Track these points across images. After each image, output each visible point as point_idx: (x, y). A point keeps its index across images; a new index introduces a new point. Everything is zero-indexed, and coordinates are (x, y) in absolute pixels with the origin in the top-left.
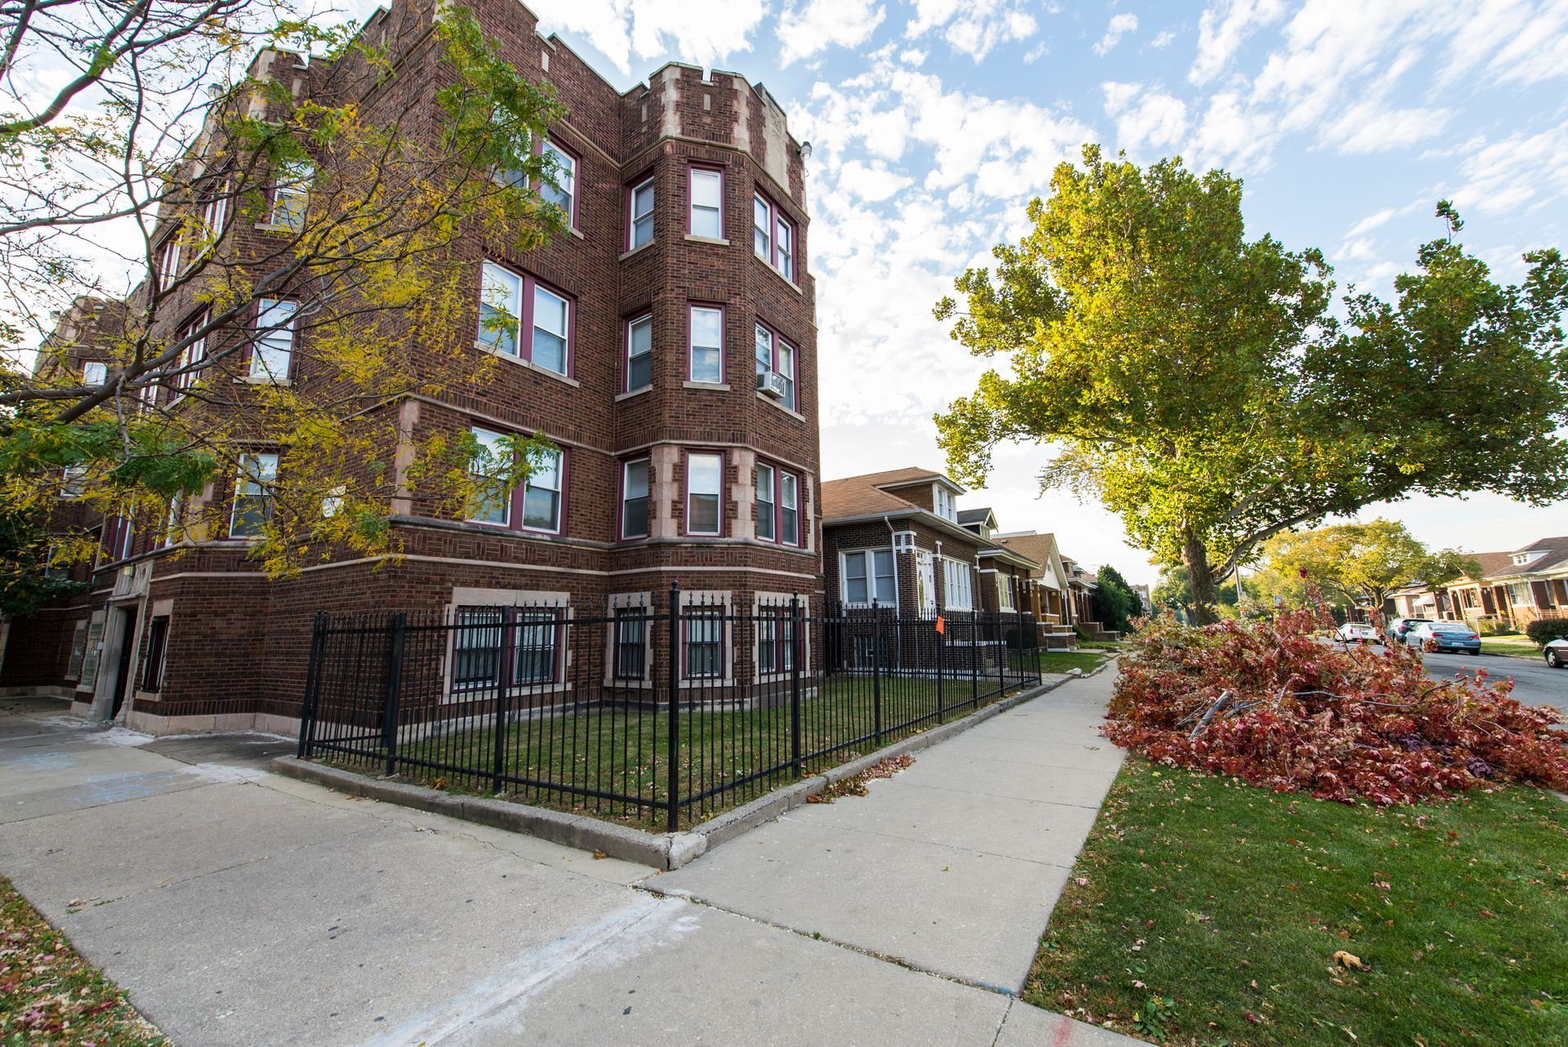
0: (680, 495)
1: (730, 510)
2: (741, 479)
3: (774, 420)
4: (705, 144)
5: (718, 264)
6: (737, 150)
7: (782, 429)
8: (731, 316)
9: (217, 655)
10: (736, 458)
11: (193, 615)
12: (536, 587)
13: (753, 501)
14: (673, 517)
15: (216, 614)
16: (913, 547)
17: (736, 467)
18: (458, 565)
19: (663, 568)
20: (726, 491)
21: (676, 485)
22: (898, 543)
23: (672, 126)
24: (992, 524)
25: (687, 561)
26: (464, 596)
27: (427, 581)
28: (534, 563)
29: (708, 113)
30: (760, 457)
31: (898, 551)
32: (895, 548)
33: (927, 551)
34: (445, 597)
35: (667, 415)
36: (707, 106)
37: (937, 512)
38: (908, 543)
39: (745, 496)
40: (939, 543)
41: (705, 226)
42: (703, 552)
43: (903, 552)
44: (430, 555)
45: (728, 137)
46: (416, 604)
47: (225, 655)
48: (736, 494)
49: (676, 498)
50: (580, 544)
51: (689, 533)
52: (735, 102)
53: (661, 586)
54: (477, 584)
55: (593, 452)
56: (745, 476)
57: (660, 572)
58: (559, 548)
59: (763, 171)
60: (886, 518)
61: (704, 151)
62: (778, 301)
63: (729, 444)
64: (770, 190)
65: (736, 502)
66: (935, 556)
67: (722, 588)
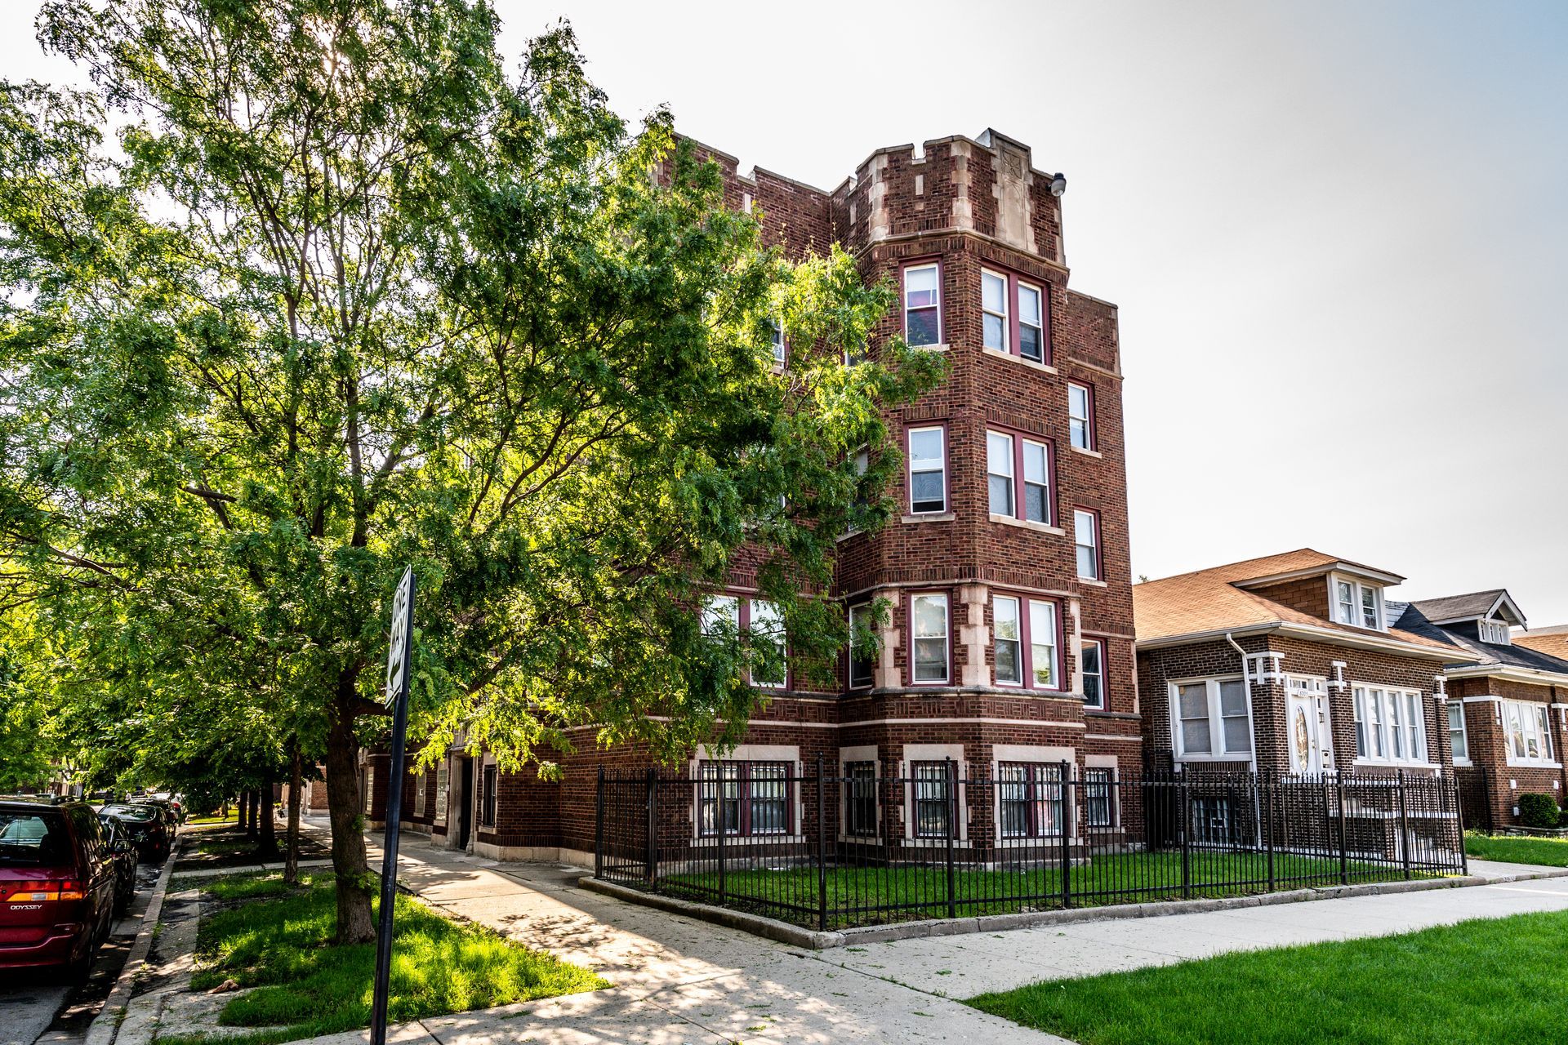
0: (902, 642)
1: (960, 654)
2: (971, 620)
3: (1015, 543)
4: (917, 237)
6: (956, 232)
7: (1029, 551)
8: (955, 433)
10: (965, 595)
12: (766, 741)
13: (988, 643)
14: (896, 666)
16: (1277, 675)
17: (965, 606)
19: (888, 721)
20: (955, 635)
21: (897, 632)
22: (1252, 670)
23: (880, 228)
24: (1507, 614)
25: (913, 713)
26: (703, 751)
28: (763, 718)
29: (921, 198)
30: (994, 590)
31: (1254, 681)
32: (1247, 677)
33: (1315, 679)
34: (689, 753)
35: (886, 557)
36: (919, 191)
37: (1338, 616)
38: (1268, 668)
39: (976, 639)
40: (1339, 665)
42: (930, 701)
43: (1261, 682)
45: (945, 221)
48: (966, 636)
49: (898, 645)
50: (808, 696)
51: (915, 682)
52: (953, 178)
53: (887, 739)
56: (976, 614)
57: (885, 725)
58: (786, 702)
59: (992, 242)
60: (1229, 636)
61: (916, 246)
62: (1019, 395)
63: (956, 581)
64: (1005, 261)
65: (966, 646)
66: (1331, 684)
67: (953, 742)
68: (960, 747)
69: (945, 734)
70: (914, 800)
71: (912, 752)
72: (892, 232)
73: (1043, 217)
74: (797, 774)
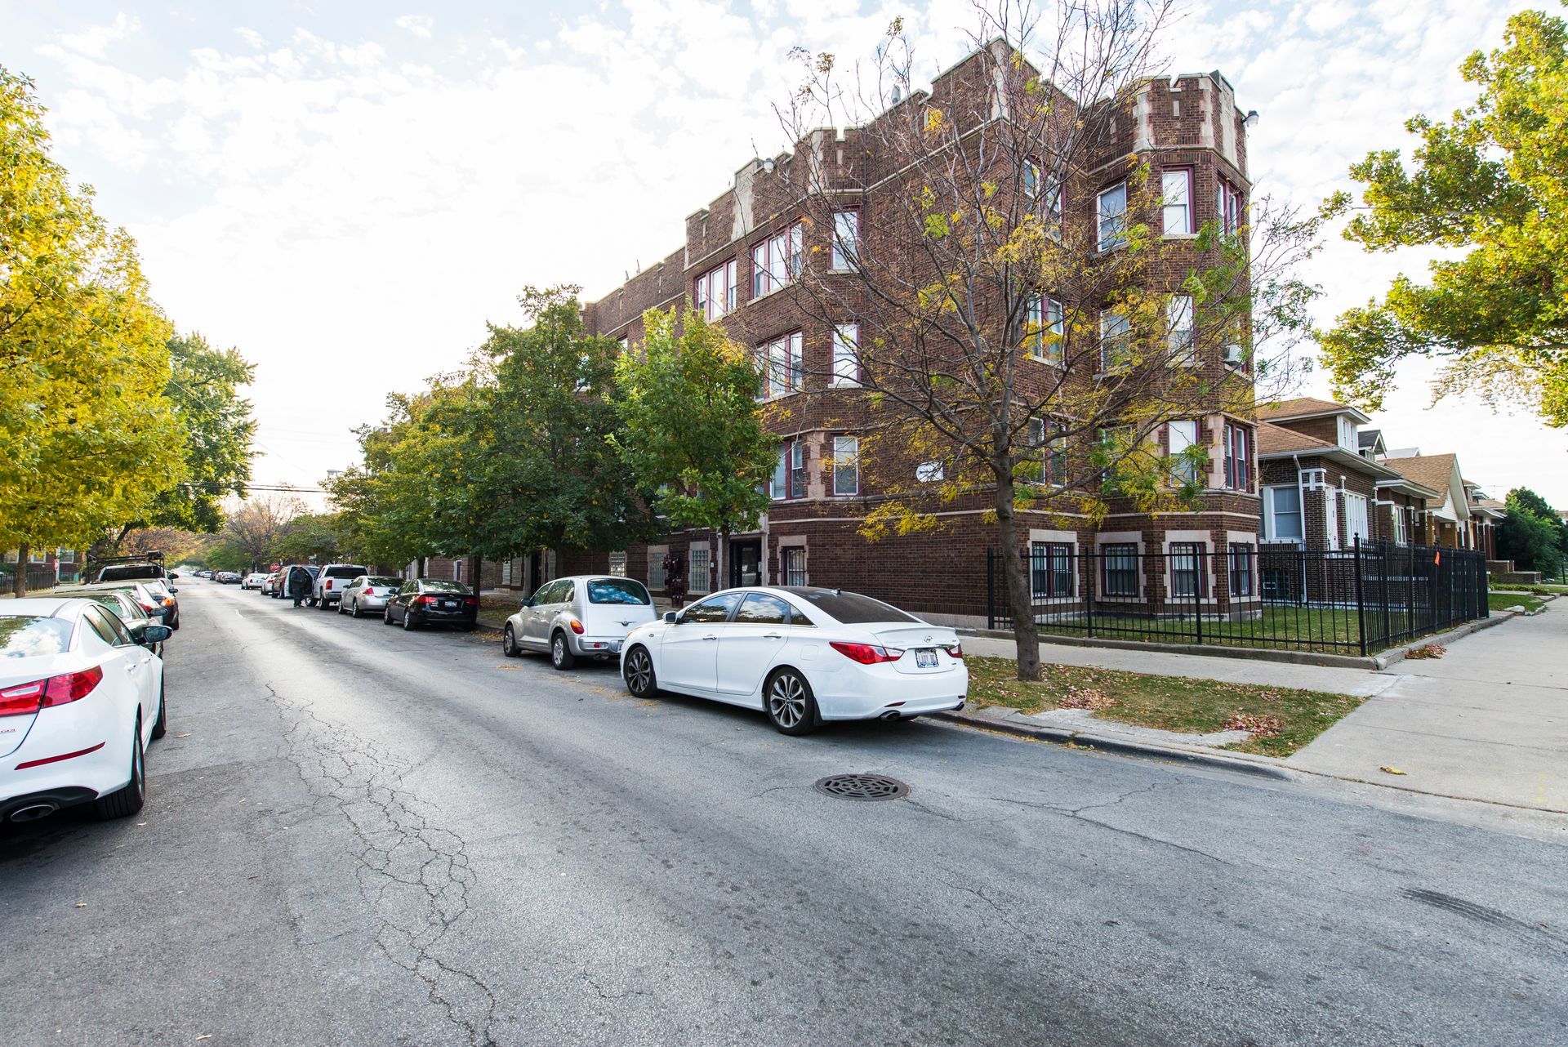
1: (1206, 467)
2: (1215, 440)
3: (1233, 385)
4: (1176, 150)
6: (1206, 149)
7: (1238, 391)
8: (1199, 302)
9: (841, 571)
10: (1209, 423)
11: (824, 545)
13: (1226, 459)
15: (836, 545)
16: (1323, 484)
17: (1211, 431)
18: (1031, 514)
21: (1160, 448)
22: (1306, 479)
23: (1145, 138)
26: (1034, 535)
28: (1060, 511)
29: (1177, 118)
30: (1227, 419)
31: (1306, 490)
32: (1301, 486)
33: (1334, 487)
34: (1027, 535)
36: (1176, 113)
37: (1340, 445)
38: (1317, 479)
39: (1218, 453)
40: (1343, 478)
41: (1176, 224)
43: (1312, 489)
45: (1196, 138)
47: (845, 572)
48: (1210, 452)
49: (1160, 457)
50: (1080, 495)
52: (1201, 102)
53: (1150, 527)
54: (1038, 527)
56: (1218, 438)
57: (1151, 516)
60: (1295, 457)
61: (1175, 156)
63: (1203, 412)
64: (1227, 176)
65: (1211, 459)
66: (1338, 491)
67: (1202, 529)
68: (1208, 532)
69: (1196, 523)
70: (1171, 570)
71: (1172, 536)
72: (1156, 144)
73: (1240, 143)
74: (1077, 552)
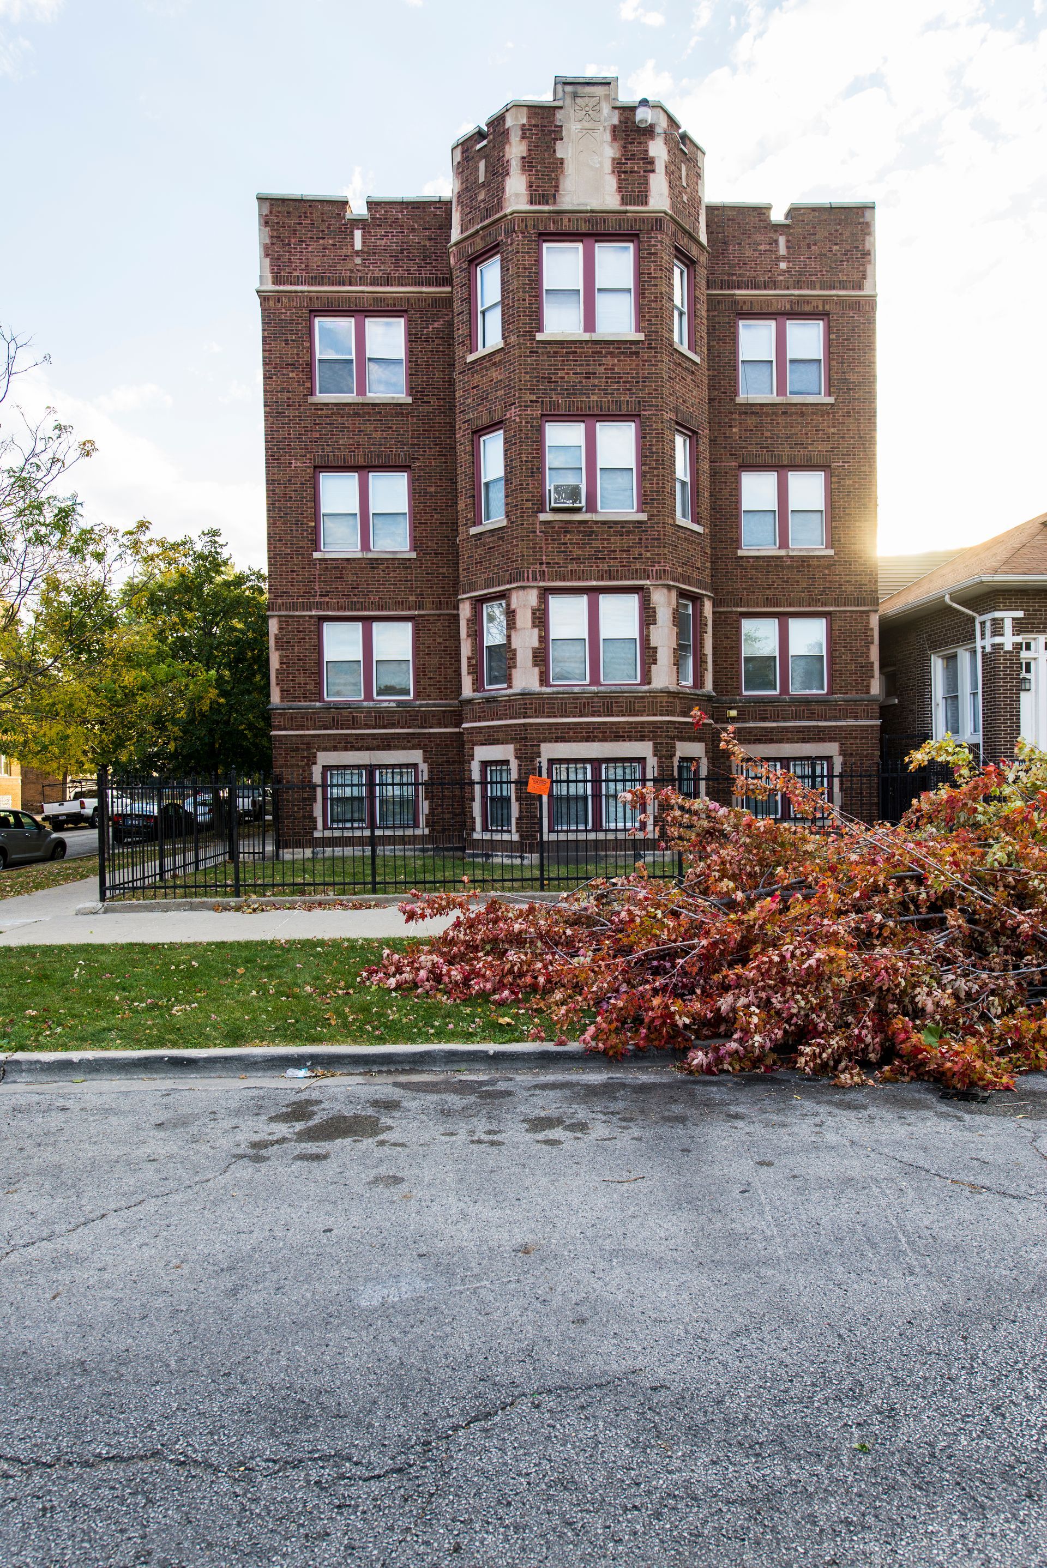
0: (476, 649)
1: (511, 658)
2: (520, 625)
4: (477, 232)
5: (495, 374)
6: (506, 216)
7: (599, 542)
10: (516, 600)
12: (388, 747)
13: (536, 645)
14: (471, 673)
16: (1006, 639)
17: (516, 611)
18: (319, 736)
19: (466, 726)
20: (508, 638)
21: (472, 640)
22: (983, 635)
25: (480, 716)
26: (325, 758)
27: (297, 749)
28: (385, 728)
29: (483, 185)
30: (551, 591)
31: (984, 648)
32: (979, 644)
34: (312, 760)
35: (461, 569)
36: (482, 177)
38: (999, 630)
39: (525, 641)
43: (988, 649)
44: (297, 730)
45: (500, 203)
46: (292, 766)
48: (517, 641)
49: (472, 653)
50: (427, 705)
52: (507, 148)
53: (464, 742)
54: (335, 749)
55: (439, 615)
56: (525, 618)
57: (465, 729)
58: (408, 712)
59: (549, 212)
60: (947, 598)
62: (588, 376)
63: (508, 586)
64: (571, 228)
65: (515, 650)
67: (507, 743)
68: (511, 748)
69: (501, 736)
70: (484, 796)
71: (481, 753)
72: (462, 232)
73: (633, 157)
74: (420, 775)
